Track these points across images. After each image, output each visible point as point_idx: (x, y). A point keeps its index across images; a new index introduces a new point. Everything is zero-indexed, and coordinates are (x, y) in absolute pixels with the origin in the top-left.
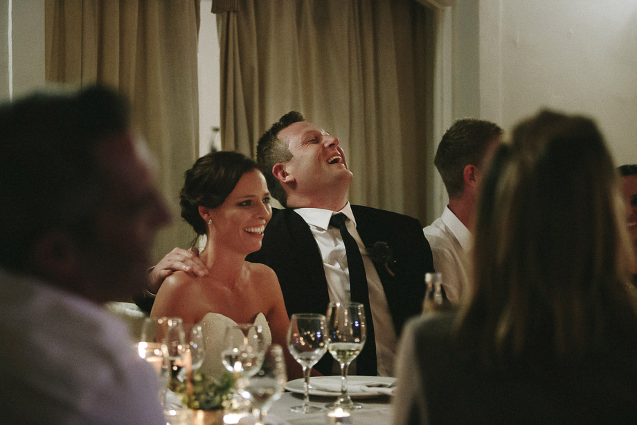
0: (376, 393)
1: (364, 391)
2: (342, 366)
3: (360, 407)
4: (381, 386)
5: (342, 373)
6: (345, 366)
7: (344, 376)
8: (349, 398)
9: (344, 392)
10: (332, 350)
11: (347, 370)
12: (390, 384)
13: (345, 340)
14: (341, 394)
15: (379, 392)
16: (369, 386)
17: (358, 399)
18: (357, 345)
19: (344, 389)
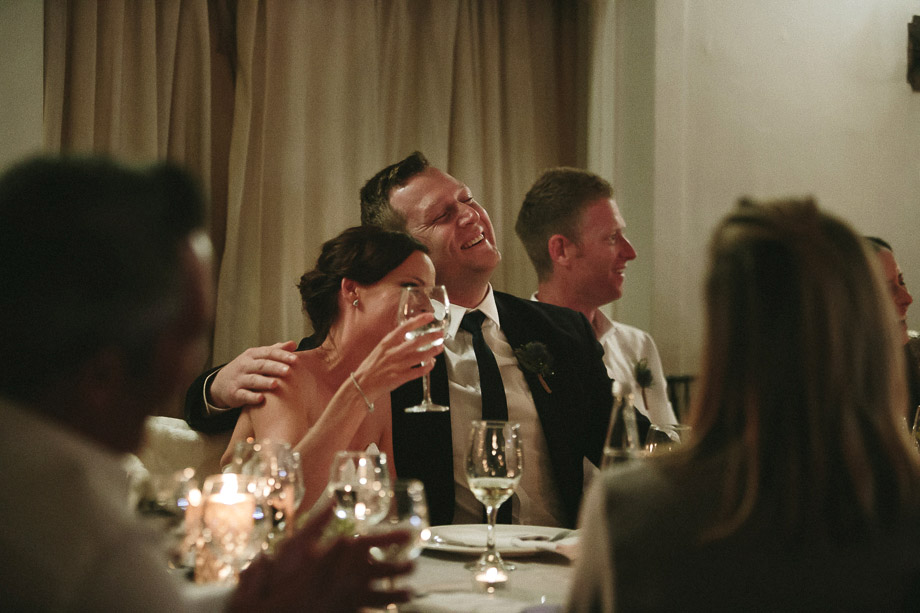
0: (534, 549)
1: (515, 546)
2: (489, 510)
3: (513, 568)
4: (539, 539)
5: (489, 520)
6: (493, 511)
7: (492, 524)
8: (498, 555)
9: (491, 547)
10: (476, 487)
11: (495, 516)
12: (552, 537)
13: (493, 473)
14: (486, 549)
15: (537, 548)
16: (524, 539)
17: (509, 557)
18: (510, 481)
19: (491, 543)
